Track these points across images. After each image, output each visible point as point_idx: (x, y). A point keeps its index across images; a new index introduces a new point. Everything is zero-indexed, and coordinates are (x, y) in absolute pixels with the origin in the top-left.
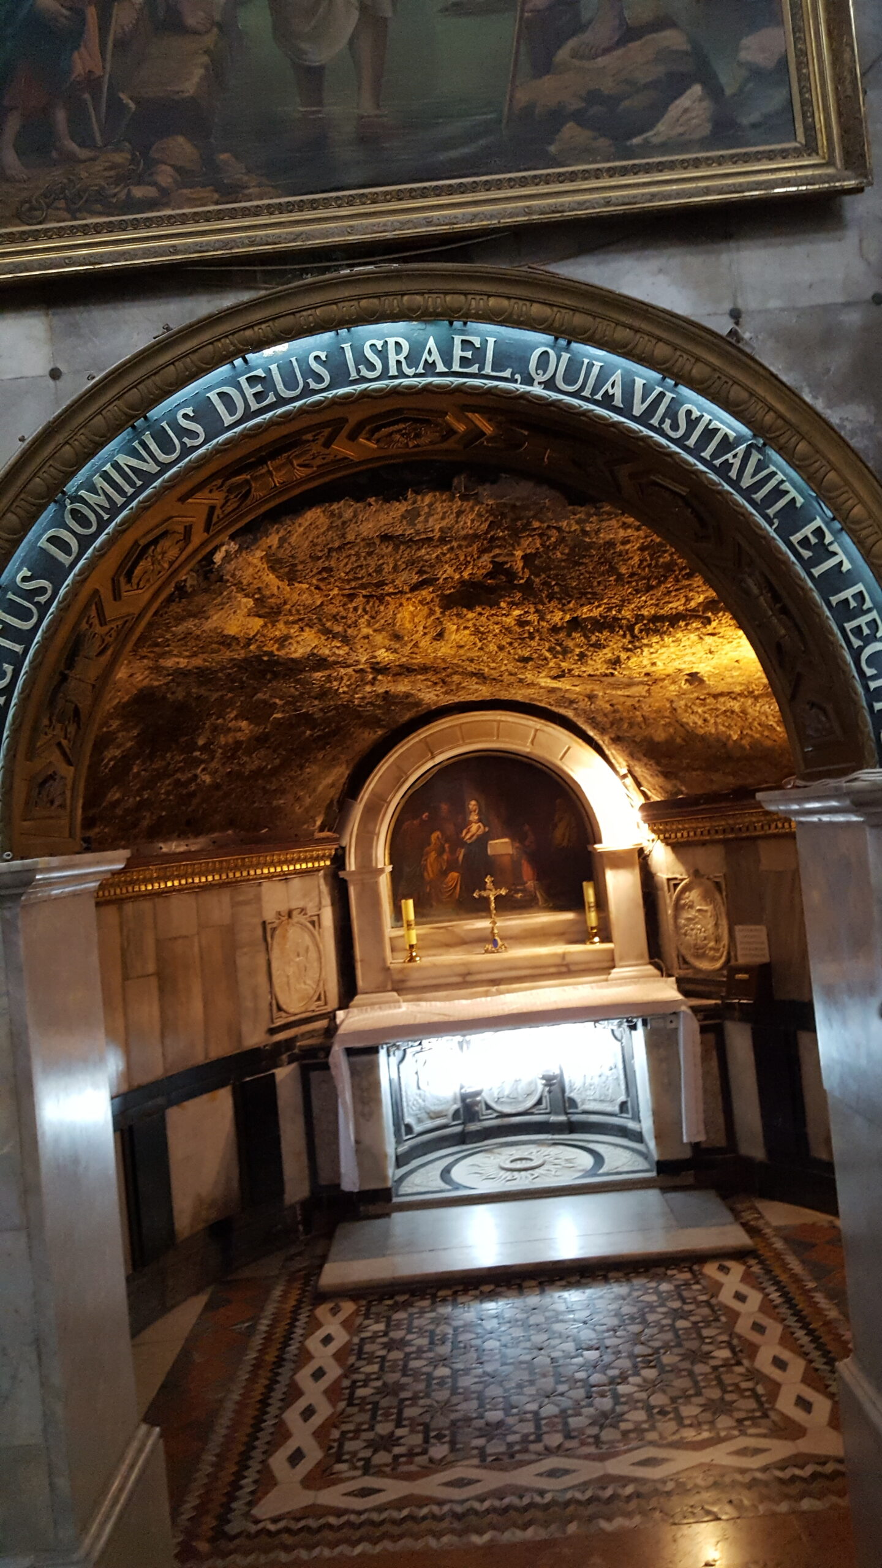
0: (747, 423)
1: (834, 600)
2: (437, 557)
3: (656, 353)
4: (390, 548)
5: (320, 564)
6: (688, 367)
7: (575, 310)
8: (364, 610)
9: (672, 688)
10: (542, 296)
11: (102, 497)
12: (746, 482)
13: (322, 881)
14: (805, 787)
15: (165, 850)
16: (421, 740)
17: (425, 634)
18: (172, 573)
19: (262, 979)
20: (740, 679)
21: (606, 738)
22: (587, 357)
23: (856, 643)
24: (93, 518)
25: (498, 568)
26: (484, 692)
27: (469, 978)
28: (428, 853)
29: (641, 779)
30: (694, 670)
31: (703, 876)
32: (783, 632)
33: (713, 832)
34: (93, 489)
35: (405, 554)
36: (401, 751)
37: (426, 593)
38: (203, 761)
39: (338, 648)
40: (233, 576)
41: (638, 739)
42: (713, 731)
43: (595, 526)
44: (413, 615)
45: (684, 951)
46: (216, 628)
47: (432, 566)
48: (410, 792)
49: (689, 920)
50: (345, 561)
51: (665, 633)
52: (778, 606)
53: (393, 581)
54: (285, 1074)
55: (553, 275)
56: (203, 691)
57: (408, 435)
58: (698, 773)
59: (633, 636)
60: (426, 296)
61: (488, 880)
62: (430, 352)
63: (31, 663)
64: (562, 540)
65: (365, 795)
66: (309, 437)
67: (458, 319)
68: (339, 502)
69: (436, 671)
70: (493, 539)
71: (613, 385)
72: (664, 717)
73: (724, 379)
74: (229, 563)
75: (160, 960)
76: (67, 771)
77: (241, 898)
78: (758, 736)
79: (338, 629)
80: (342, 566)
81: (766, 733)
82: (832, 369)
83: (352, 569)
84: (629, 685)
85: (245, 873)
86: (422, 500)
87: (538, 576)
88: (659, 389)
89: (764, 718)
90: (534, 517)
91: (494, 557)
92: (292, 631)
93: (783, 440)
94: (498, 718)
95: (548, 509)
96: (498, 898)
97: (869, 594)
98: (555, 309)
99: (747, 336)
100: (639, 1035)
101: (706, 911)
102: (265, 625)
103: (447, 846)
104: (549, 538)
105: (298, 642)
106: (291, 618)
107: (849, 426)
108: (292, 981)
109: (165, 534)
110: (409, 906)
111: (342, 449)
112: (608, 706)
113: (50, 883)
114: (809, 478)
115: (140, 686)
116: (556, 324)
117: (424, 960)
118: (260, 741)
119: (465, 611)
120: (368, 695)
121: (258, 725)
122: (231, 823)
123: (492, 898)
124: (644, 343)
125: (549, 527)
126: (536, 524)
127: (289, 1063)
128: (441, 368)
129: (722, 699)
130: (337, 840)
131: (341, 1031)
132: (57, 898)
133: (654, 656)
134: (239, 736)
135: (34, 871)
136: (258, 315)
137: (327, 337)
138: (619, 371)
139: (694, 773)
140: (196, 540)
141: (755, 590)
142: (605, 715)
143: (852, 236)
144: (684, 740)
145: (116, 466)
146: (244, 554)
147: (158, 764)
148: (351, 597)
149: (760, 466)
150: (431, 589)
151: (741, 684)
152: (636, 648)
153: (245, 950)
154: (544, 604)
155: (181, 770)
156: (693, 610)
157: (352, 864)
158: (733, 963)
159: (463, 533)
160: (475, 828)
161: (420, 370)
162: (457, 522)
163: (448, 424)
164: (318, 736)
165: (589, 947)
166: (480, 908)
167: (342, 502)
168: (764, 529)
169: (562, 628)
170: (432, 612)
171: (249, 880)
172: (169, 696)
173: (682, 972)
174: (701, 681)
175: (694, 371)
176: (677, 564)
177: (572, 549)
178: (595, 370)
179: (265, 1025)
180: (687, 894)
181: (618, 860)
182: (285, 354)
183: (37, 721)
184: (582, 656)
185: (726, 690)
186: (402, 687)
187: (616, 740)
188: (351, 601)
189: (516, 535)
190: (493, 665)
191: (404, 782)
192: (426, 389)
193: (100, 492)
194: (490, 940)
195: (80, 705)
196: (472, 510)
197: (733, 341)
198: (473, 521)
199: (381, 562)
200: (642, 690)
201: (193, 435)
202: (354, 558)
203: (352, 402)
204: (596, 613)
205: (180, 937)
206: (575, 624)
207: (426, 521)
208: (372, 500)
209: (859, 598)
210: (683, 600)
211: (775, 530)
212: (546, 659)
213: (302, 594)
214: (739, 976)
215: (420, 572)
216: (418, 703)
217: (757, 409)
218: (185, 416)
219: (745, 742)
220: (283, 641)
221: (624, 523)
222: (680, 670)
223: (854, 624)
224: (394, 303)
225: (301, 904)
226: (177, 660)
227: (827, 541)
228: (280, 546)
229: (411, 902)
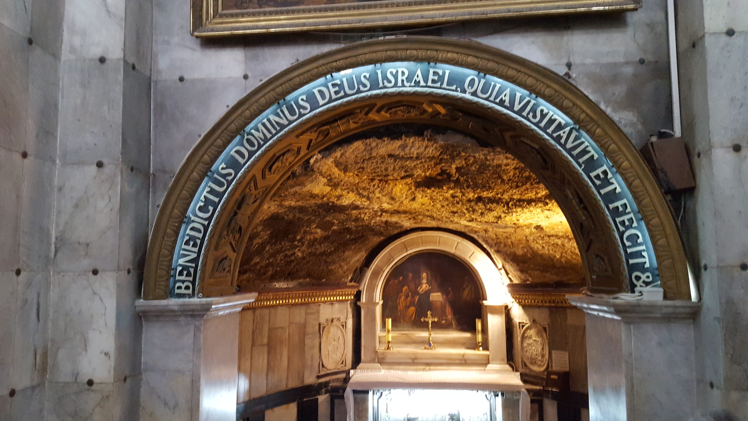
0: (572, 118)
1: (611, 206)
2: (415, 165)
3: (527, 82)
4: (392, 160)
5: (359, 166)
6: (543, 90)
7: (489, 60)
8: (378, 186)
9: (527, 230)
10: (474, 53)
11: (261, 134)
12: (569, 145)
13: (349, 306)
14: (591, 296)
15: (277, 286)
16: (402, 242)
17: (406, 198)
18: (290, 168)
19: (316, 350)
20: (562, 230)
21: (493, 250)
22: (493, 81)
23: (622, 228)
24: (256, 143)
25: (443, 172)
26: (434, 224)
27: (415, 361)
28: (401, 297)
29: (509, 272)
30: (539, 224)
31: (537, 323)
32: (584, 218)
33: (544, 302)
34: (257, 130)
35: (399, 163)
36: (392, 247)
37: (409, 180)
38: (298, 246)
39: (365, 202)
40: (318, 169)
41: (508, 253)
42: (547, 252)
43: (492, 157)
44: (401, 190)
45: (525, 360)
46: (309, 191)
47: (412, 169)
48: (394, 266)
49: (529, 344)
50: (371, 165)
51: (524, 207)
52: (582, 206)
53: (393, 175)
54: (323, 399)
55: (480, 44)
56: (301, 216)
57: (405, 112)
58: (538, 272)
59: (508, 207)
60: (418, 50)
61: (429, 313)
62: (418, 76)
63: (221, 207)
64: (475, 162)
65: (373, 266)
66: (359, 111)
67: (433, 62)
68: (370, 139)
69: (411, 214)
70: (441, 159)
71: (505, 96)
72: (522, 244)
73: (560, 96)
74: (317, 163)
75: (269, 338)
76: (232, 255)
77: (310, 311)
78: (570, 257)
79: (365, 194)
80: (369, 167)
81: (574, 257)
82: (617, 94)
83: (374, 168)
84: (506, 227)
85: (313, 300)
86: (409, 140)
87: (463, 176)
88: (528, 99)
89: (573, 249)
90: (463, 151)
91: (442, 167)
92: (344, 193)
93: (589, 127)
94: (440, 235)
95: (470, 148)
96: (433, 323)
97: (629, 205)
98: (479, 59)
99: (574, 76)
100: (499, 399)
101: (538, 341)
102: (332, 190)
103: (410, 294)
104: (469, 161)
105: (346, 198)
106: (344, 188)
107: (623, 122)
108: (330, 353)
109: (288, 151)
110: (389, 321)
111: (373, 116)
112: (494, 236)
113: (218, 310)
114: (601, 146)
115: (273, 212)
116: (480, 66)
117: (395, 349)
118: (326, 239)
119: (426, 189)
120: (378, 222)
121: (325, 231)
122: (309, 275)
123: (430, 322)
124: (522, 77)
125: (469, 156)
126: (463, 154)
127: (325, 393)
128: (422, 83)
129: (552, 238)
130: (358, 287)
131: (351, 381)
132: (221, 316)
133: (518, 217)
134: (316, 236)
135: (210, 304)
136: (339, 56)
137: (371, 67)
138: (509, 89)
139: (536, 272)
140: (302, 153)
141: (571, 196)
142: (493, 240)
143: (630, 31)
144: (532, 255)
145: (269, 120)
146: (324, 160)
147: (278, 247)
148: (372, 180)
149: (576, 138)
150: (410, 179)
151: (562, 232)
152: (509, 212)
153: (310, 336)
154: (465, 189)
155: (289, 250)
156: (540, 198)
157: (364, 299)
158: (550, 369)
159: (427, 156)
160: (424, 287)
161: (413, 84)
162: (425, 150)
163: (423, 108)
164: (353, 238)
165: (476, 352)
166: (424, 326)
167: (371, 139)
168: (577, 169)
169: (473, 200)
170: (410, 189)
171: (314, 303)
172: (286, 217)
173: (523, 371)
174: (542, 229)
175: (546, 91)
176: (532, 177)
177: (480, 167)
178: (497, 89)
179: (315, 375)
180: (529, 331)
181: (495, 310)
182: (351, 75)
183: (221, 233)
184: (482, 214)
185: (554, 234)
186: (394, 219)
187: (498, 252)
188: (372, 182)
189: (453, 158)
190: (438, 213)
191: (392, 261)
192: (415, 94)
193: (260, 131)
194: (428, 343)
195: (242, 226)
196: (433, 145)
197: (567, 78)
198: (433, 151)
199: (387, 166)
200: (512, 230)
201: (305, 108)
202: (375, 164)
203: (380, 97)
204: (490, 195)
205: (280, 327)
206: (479, 199)
207: (410, 149)
208: (386, 139)
209: (624, 207)
210: (534, 193)
211: (583, 170)
212: (464, 213)
213: (350, 178)
214: (552, 377)
215: (406, 171)
216: (402, 227)
217: (576, 112)
218: (302, 100)
219: (563, 260)
220: (339, 197)
221: (506, 157)
222: (531, 224)
223: (621, 219)
224: (403, 54)
225: (338, 316)
226: (290, 202)
227: (609, 177)
228: (341, 156)
229: (390, 320)
